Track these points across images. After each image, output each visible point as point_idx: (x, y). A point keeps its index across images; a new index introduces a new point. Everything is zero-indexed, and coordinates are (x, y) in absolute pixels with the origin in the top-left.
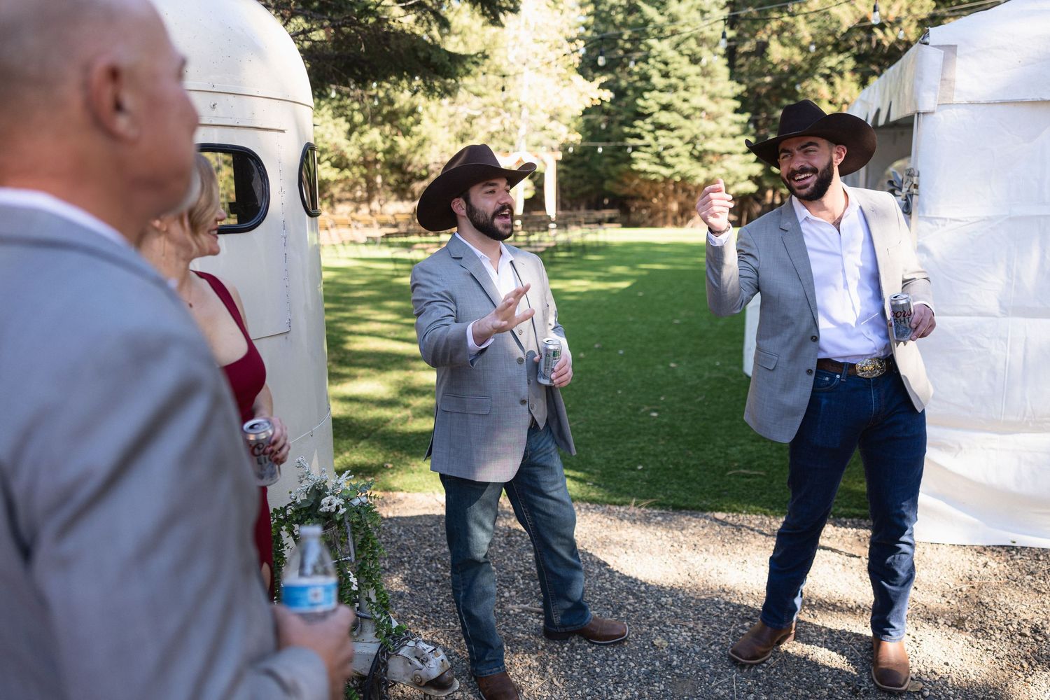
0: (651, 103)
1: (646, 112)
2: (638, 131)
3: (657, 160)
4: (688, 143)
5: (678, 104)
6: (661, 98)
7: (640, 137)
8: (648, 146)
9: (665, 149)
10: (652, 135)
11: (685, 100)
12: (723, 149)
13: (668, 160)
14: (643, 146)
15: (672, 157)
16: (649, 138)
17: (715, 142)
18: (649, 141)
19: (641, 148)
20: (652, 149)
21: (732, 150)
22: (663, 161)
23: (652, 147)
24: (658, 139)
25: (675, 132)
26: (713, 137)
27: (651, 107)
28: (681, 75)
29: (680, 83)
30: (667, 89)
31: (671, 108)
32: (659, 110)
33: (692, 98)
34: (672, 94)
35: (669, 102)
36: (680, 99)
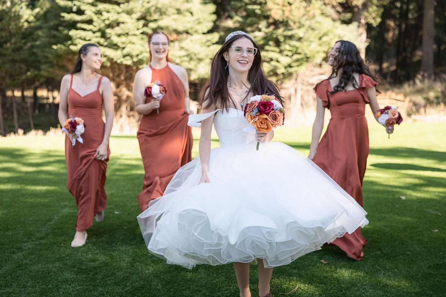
3: (102, 41)
4: (138, 20)
7: (80, 12)
8: (90, 22)
9: (110, 26)
10: (93, 9)
12: (180, 28)
13: (115, 39)
14: (83, 22)
15: (119, 36)
16: (90, 12)
17: (170, 19)
18: (90, 16)
19: (79, 25)
20: (95, 26)
21: (192, 28)
22: (109, 41)
23: (95, 24)
24: (101, 14)
25: (122, 6)
26: (167, 13)
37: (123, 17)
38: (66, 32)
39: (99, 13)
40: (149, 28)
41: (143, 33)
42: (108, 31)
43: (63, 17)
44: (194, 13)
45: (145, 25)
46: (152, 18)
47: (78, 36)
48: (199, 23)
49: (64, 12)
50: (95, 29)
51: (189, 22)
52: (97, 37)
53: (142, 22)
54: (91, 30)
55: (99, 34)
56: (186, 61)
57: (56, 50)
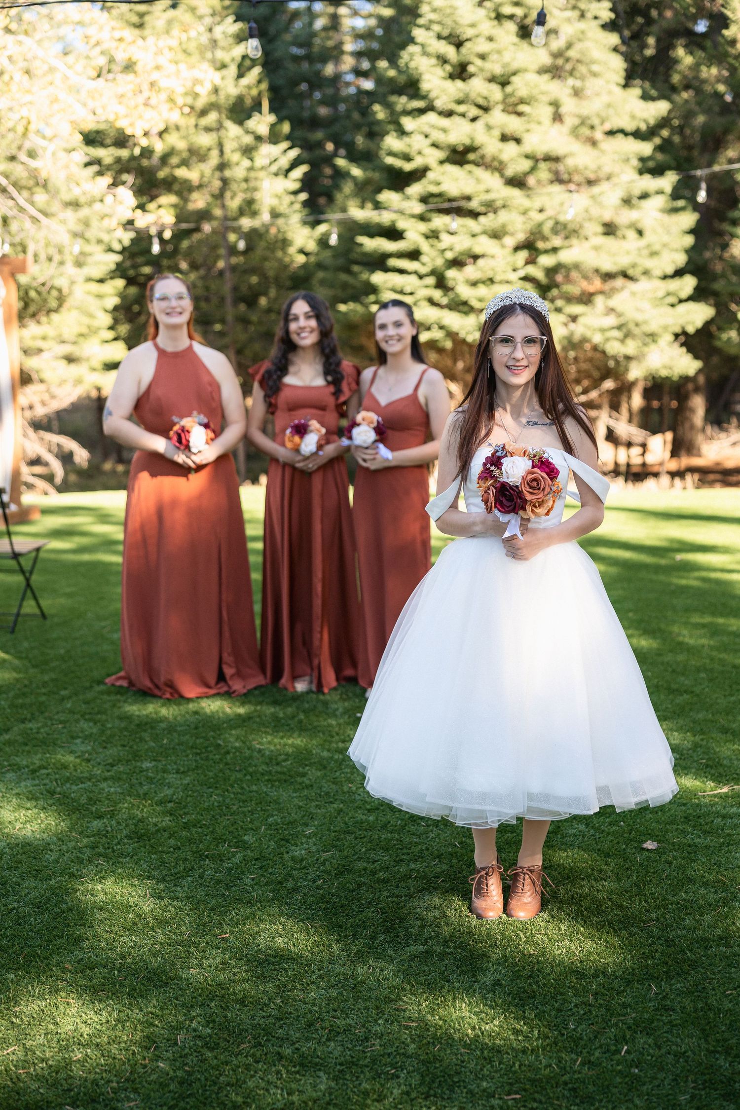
0: (417, 143)
1: (408, 167)
2: (385, 218)
3: (437, 294)
4: (517, 249)
5: (491, 146)
6: (444, 130)
7: (394, 233)
8: (414, 255)
9: (457, 263)
10: (423, 227)
11: (504, 138)
12: (608, 266)
13: (464, 292)
14: (401, 255)
15: (474, 284)
16: (414, 234)
17: (587, 245)
18: (415, 243)
19: (393, 262)
20: (424, 264)
21: (634, 266)
22: (451, 294)
23: (424, 258)
24: (437, 238)
25: (482, 219)
26: (583, 232)
27: (420, 153)
28: (498, 70)
29: (495, 93)
30: (461, 109)
31: (471, 156)
32: (442, 162)
33: (528, 131)
34: (474, 120)
35: (468, 142)
36: (497, 133)
37: (483, 245)
38: (364, 276)
39: (433, 235)
40: (539, 267)
41: (526, 279)
42: (451, 274)
43: (361, 245)
44: (647, 233)
45: (531, 261)
46: (548, 245)
47: (390, 285)
48: (654, 254)
49: (362, 235)
50: (423, 270)
51: (628, 253)
52: (427, 287)
53: (523, 255)
54: (416, 273)
55: (431, 280)
56: (616, 339)
57: (345, 314)
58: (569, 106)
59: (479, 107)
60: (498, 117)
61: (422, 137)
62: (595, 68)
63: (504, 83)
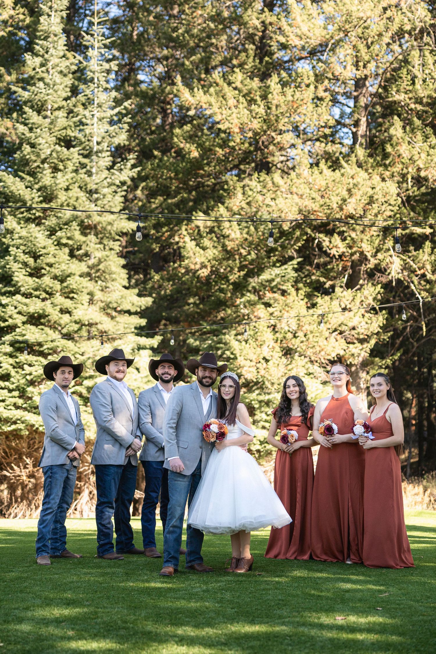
1: (3, 325)
5: (54, 315)
6: (26, 305)
8: (6, 377)
9: (32, 383)
11: (62, 311)
16: (6, 364)
18: (7, 370)
27: (10, 317)
28: (58, 273)
29: (57, 286)
30: (37, 293)
31: (42, 320)
32: (24, 323)
33: (75, 308)
34: (43, 300)
35: (41, 312)
36: (58, 308)
40: (84, 387)
46: (88, 374)
58: (98, 295)
59: (47, 293)
60: (59, 299)
61: (13, 308)
62: (114, 276)
63: (62, 281)
